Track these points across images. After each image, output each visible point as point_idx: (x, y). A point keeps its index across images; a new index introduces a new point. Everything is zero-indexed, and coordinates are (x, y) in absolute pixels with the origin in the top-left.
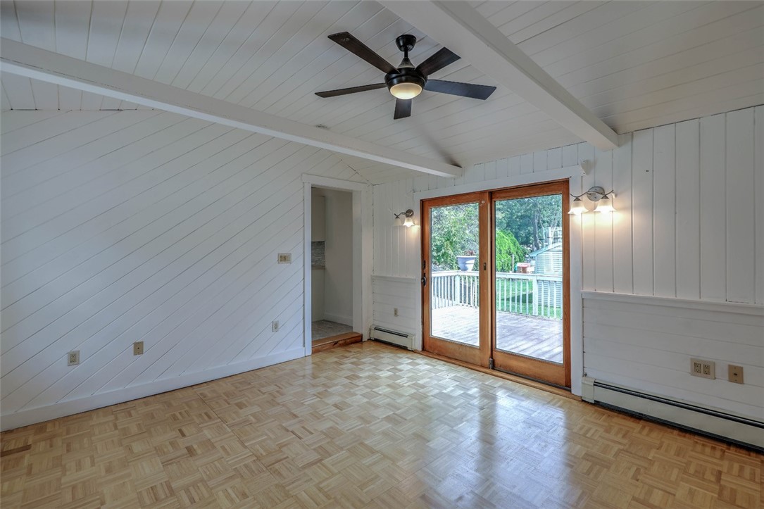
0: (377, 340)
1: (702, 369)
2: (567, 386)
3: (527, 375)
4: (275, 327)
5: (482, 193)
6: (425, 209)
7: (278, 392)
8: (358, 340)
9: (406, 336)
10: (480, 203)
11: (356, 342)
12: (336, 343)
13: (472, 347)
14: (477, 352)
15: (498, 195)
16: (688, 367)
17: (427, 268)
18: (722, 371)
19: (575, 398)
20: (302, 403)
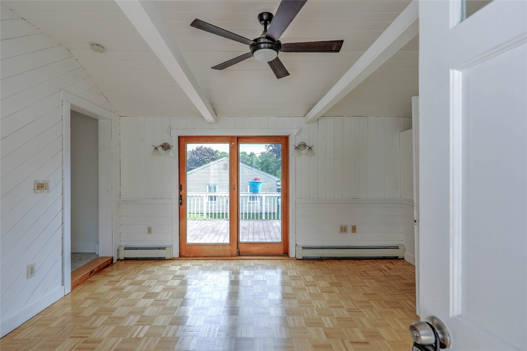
0: (126, 259)
1: (343, 229)
2: (286, 253)
3: (261, 254)
4: (31, 271)
5: (232, 137)
6: (182, 143)
7: (84, 342)
8: (110, 263)
9: (164, 248)
10: (231, 144)
11: (108, 266)
12: (92, 272)
13: (224, 245)
14: (228, 247)
15: (242, 140)
16: (339, 229)
17: (183, 191)
18: (350, 229)
19: (292, 259)
20: (136, 338)
